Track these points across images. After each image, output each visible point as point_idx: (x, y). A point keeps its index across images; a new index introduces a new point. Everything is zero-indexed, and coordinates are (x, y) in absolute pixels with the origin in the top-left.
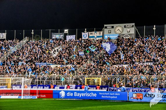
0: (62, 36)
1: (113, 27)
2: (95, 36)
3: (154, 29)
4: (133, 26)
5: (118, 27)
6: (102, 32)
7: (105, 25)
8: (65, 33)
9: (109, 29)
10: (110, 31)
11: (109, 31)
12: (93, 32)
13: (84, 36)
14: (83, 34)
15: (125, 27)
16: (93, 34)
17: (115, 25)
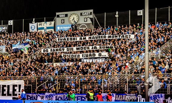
0: (5, 29)
1: (66, 15)
2: (45, 28)
3: (117, 16)
4: (91, 14)
5: (73, 15)
6: (53, 23)
7: (57, 14)
8: (9, 24)
9: (62, 18)
10: (64, 20)
11: (62, 20)
12: (43, 23)
13: (31, 27)
14: (30, 25)
15: (81, 14)
16: (43, 25)
17: (69, 13)
